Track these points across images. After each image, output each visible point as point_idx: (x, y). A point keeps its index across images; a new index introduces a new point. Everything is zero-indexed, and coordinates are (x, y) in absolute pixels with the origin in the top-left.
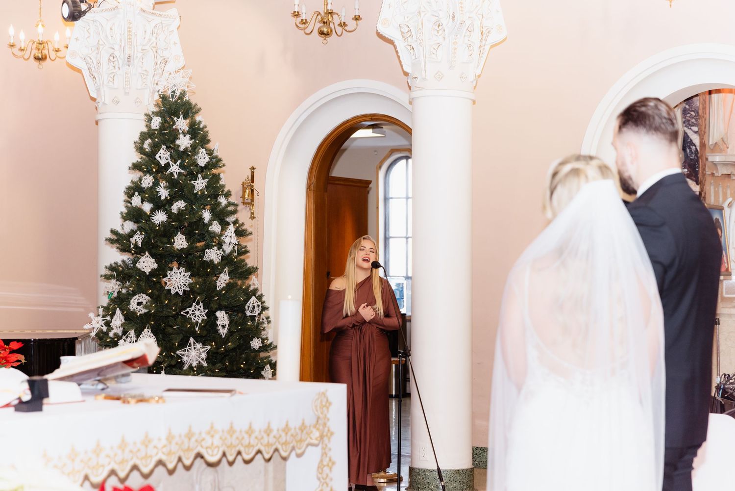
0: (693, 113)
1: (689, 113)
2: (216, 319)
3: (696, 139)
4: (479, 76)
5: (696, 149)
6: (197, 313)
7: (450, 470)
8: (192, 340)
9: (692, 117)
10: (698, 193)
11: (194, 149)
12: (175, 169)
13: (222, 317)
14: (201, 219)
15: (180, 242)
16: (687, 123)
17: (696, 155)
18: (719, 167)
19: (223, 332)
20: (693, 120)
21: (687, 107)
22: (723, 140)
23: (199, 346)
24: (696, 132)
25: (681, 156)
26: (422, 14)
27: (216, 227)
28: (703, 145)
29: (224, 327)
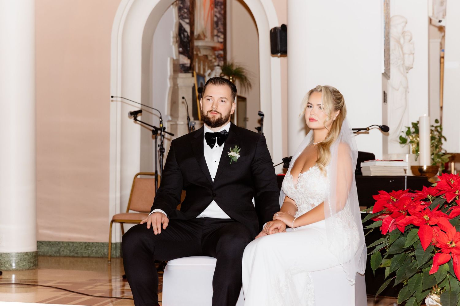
0: (186, 10)
1: (183, 10)
3: (187, 28)
5: (188, 35)
7: (21, 253)
9: (185, 13)
10: (188, 65)
16: (181, 16)
17: (188, 39)
18: (202, 50)
20: (186, 15)
21: (182, 6)
22: (203, 32)
24: (187, 23)
25: (178, 39)
28: (192, 32)
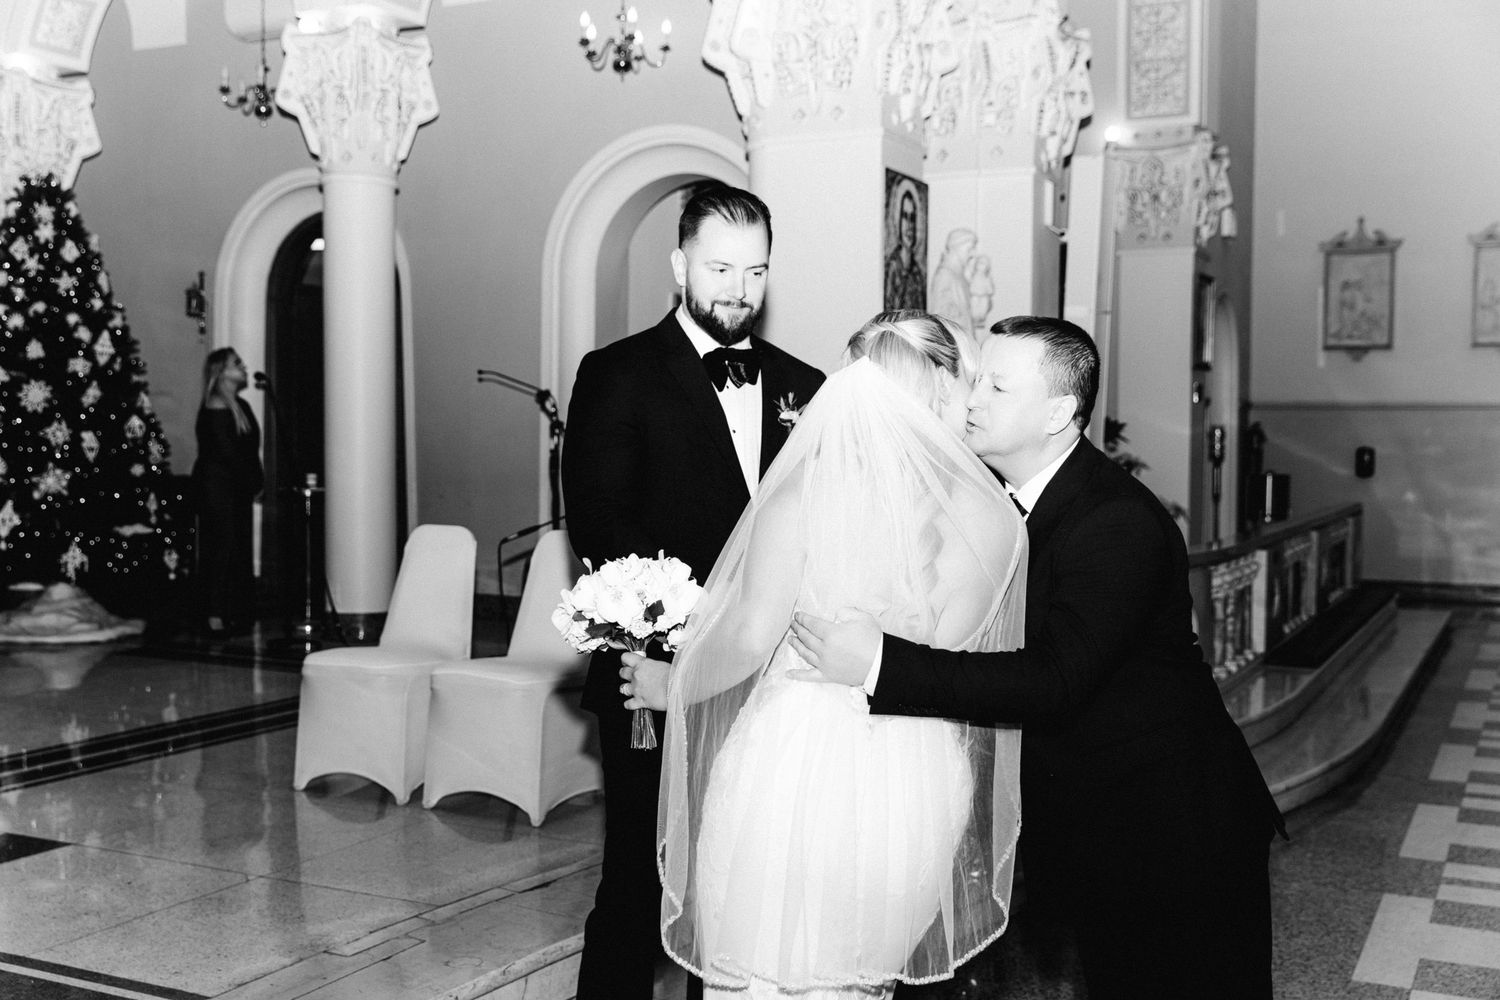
2: (81, 440)
4: (403, 162)
6: (58, 433)
8: (51, 465)
11: (59, 242)
12: (32, 264)
13: (89, 439)
14: (66, 324)
15: (35, 350)
19: (91, 456)
23: (59, 472)
26: (325, 85)
27: (84, 334)
29: (91, 449)
